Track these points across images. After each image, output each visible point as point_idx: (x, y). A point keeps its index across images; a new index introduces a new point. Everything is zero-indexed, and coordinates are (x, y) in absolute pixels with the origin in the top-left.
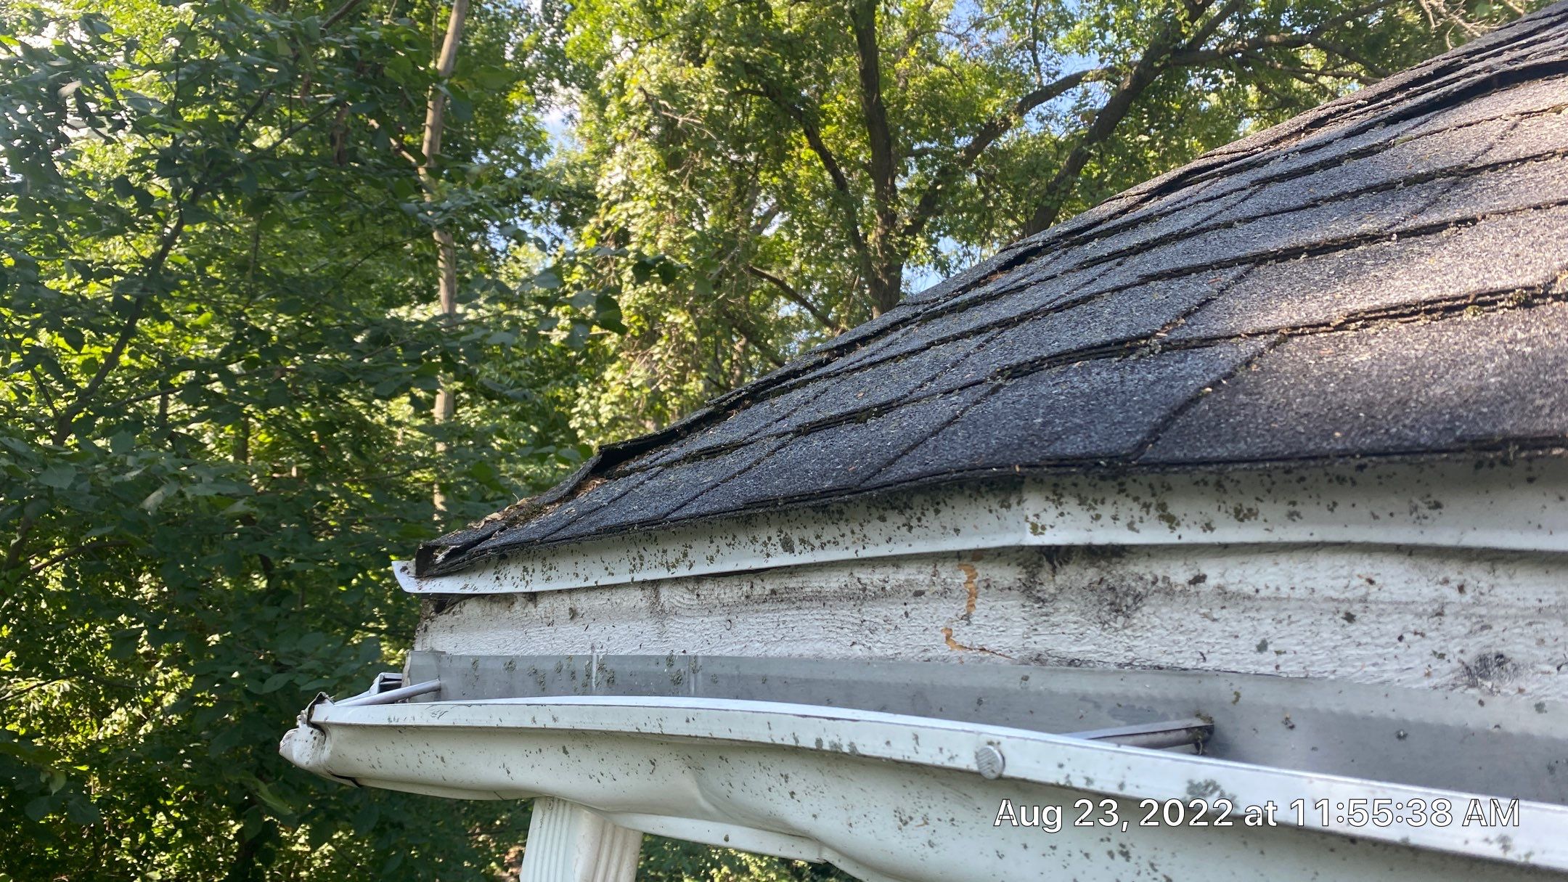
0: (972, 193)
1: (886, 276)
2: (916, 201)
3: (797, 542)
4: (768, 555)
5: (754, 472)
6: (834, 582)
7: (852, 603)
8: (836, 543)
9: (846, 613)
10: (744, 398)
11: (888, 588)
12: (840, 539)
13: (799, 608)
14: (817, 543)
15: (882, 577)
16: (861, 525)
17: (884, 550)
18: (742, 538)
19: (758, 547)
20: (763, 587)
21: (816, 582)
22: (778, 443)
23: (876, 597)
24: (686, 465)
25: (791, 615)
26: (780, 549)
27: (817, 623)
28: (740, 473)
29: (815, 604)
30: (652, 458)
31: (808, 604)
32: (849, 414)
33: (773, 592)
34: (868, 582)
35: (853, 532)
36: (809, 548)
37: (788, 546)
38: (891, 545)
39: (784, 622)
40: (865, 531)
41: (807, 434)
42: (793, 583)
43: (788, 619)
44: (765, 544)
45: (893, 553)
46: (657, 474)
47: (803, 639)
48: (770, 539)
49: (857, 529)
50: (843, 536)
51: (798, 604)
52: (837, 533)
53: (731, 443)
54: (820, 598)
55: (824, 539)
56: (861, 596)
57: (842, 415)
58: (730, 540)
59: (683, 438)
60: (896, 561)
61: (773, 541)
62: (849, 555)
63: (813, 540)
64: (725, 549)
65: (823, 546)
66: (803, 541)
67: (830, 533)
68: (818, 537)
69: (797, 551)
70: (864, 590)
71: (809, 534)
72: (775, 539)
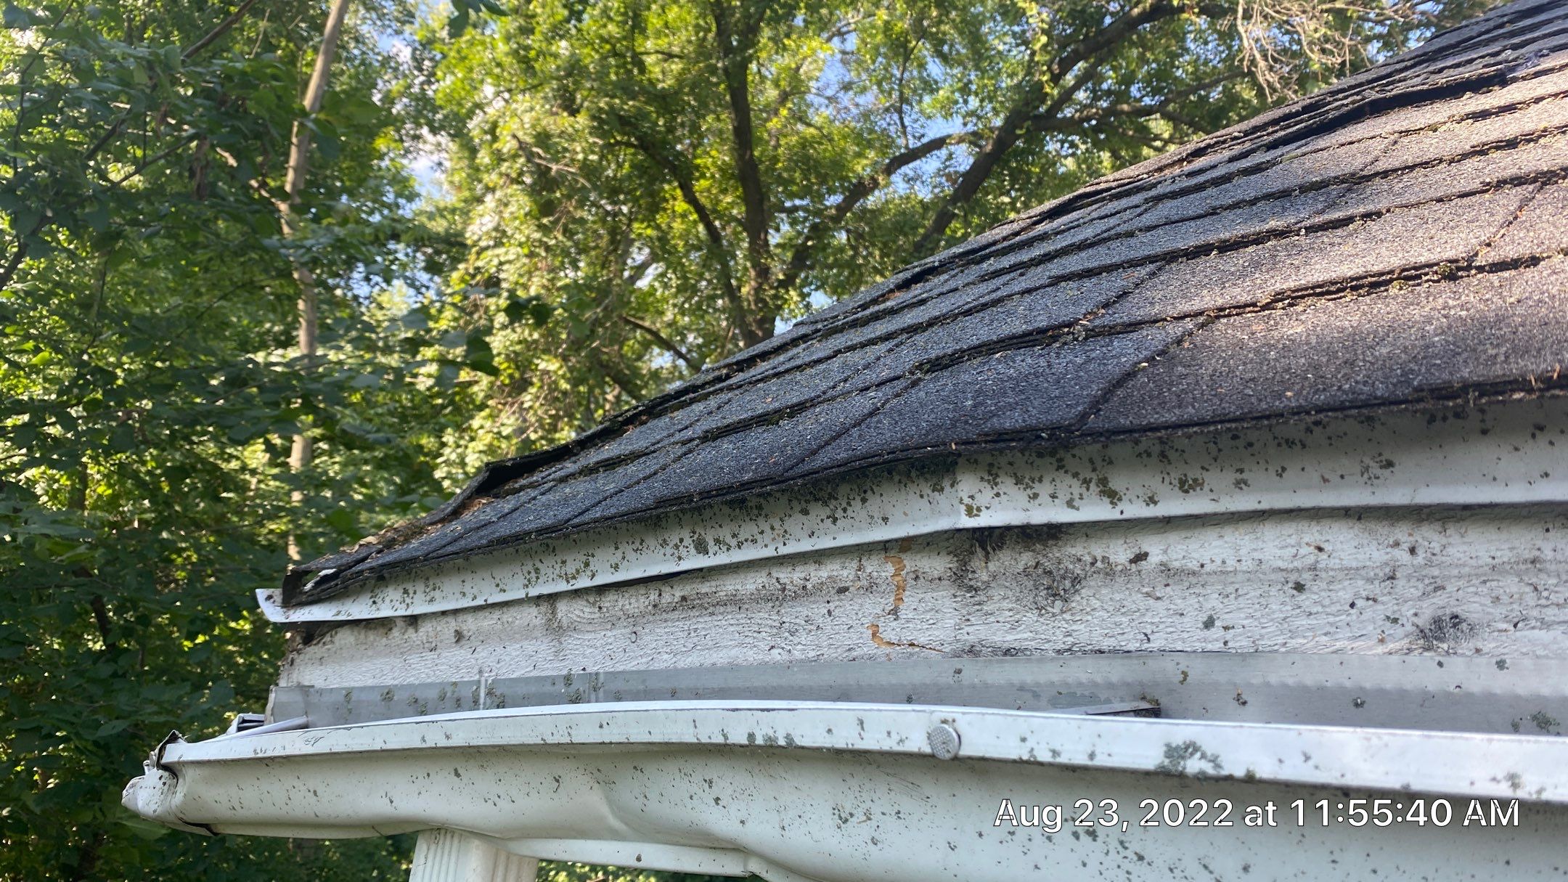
0: (841, 250)
1: (760, 328)
2: (789, 255)
3: (711, 543)
4: (680, 558)
5: (660, 476)
6: (750, 584)
7: (770, 604)
8: (754, 541)
9: (764, 616)
10: (641, 413)
11: (809, 586)
12: (758, 537)
13: (712, 614)
14: (733, 542)
15: (803, 575)
16: (781, 520)
17: (806, 545)
18: (651, 542)
19: (669, 550)
20: (672, 595)
21: (731, 585)
22: (684, 449)
23: (796, 596)
24: (582, 478)
25: (704, 623)
26: (693, 551)
27: (732, 629)
28: (645, 478)
29: (729, 609)
30: (543, 474)
31: (722, 609)
32: (760, 416)
33: (684, 598)
34: (786, 581)
35: (773, 528)
36: (724, 548)
37: (701, 548)
38: (814, 539)
39: (695, 630)
40: (786, 527)
41: (714, 439)
42: (705, 588)
43: (700, 626)
44: (677, 547)
45: (816, 547)
46: (550, 489)
47: (717, 646)
48: (681, 540)
49: (777, 524)
50: (762, 532)
51: (711, 609)
52: (755, 530)
53: (632, 453)
54: (736, 602)
55: (741, 538)
56: (781, 597)
57: (752, 418)
58: (637, 545)
59: (576, 455)
60: (818, 557)
61: (685, 543)
62: (769, 552)
63: (729, 539)
64: (631, 555)
65: (739, 546)
66: (717, 541)
67: (748, 530)
68: (734, 536)
69: (711, 553)
70: (784, 590)
71: (725, 534)
72: (688, 541)
